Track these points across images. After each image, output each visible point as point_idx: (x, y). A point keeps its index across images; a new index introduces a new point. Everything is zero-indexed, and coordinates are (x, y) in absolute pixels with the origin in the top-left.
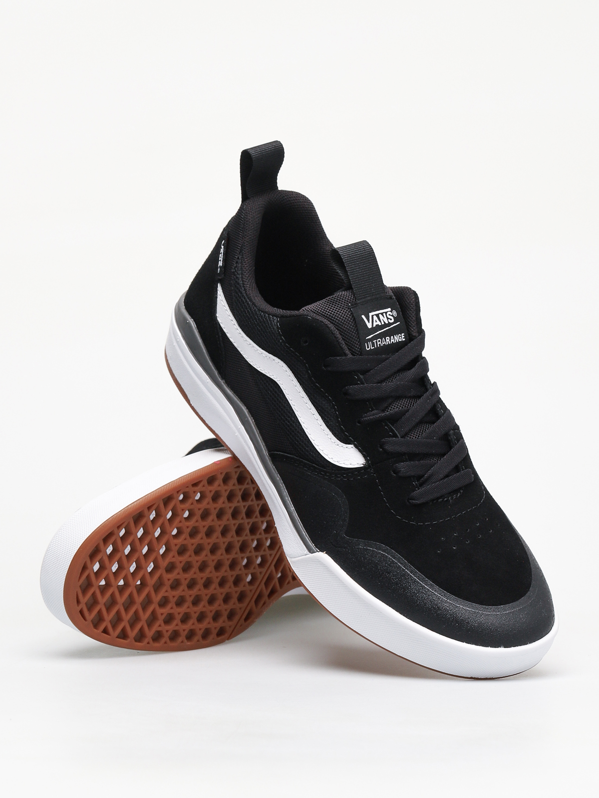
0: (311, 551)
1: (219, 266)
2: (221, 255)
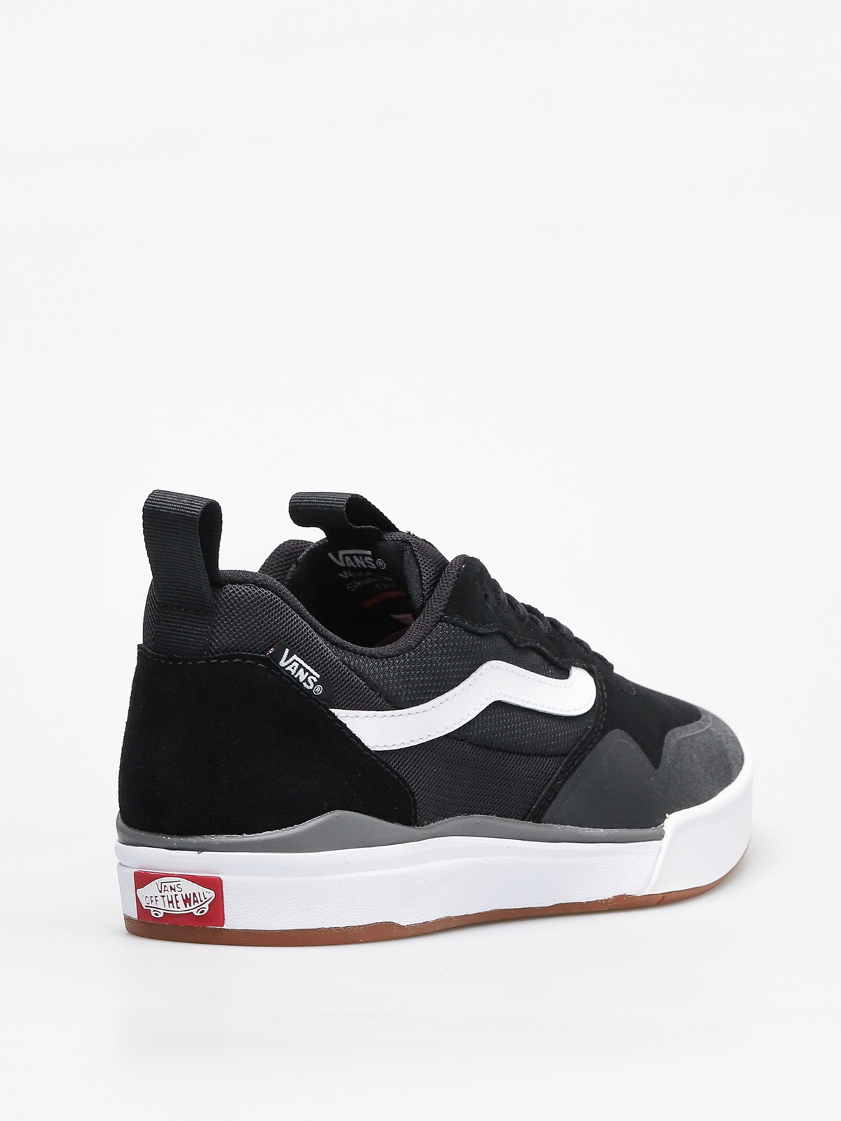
0: (660, 837)
1: (315, 684)
2: (302, 670)
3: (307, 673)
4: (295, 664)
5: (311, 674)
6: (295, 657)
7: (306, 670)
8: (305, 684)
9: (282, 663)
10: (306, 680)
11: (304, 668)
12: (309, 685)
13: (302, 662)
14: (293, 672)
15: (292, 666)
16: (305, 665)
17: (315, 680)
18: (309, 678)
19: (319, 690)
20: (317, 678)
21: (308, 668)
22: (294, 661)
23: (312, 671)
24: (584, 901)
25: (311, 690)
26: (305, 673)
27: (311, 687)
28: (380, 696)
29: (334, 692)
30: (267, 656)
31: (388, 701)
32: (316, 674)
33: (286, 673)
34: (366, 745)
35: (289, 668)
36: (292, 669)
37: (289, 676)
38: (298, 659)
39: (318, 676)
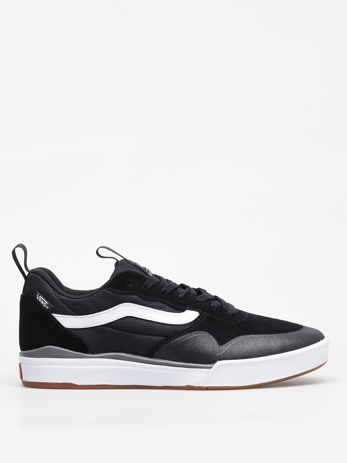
0: (210, 368)
1: (46, 305)
2: (42, 301)
3: (44, 302)
4: (40, 299)
5: (45, 302)
6: (40, 297)
7: (43, 301)
9: (38, 299)
10: (44, 304)
11: (43, 300)
13: (42, 298)
14: (40, 301)
16: (43, 299)
17: (46, 304)
18: (44, 303)
19: (47, 307)
21: (44, 300)
22: (40, 298)
23: (45, 301)
24: (175, 386)
25: (45, 307)
27: (45, 306)
28: (72, 311)
29: (53, 308)
30: (34, 296)
31: (76, 313)
32: (46, 302)
33: (38, 302)
34: (64, 326)
35: (39, 300)
36: (40, 300)
37: (39, 302)
38: (41, 297)
39: (47, 303)
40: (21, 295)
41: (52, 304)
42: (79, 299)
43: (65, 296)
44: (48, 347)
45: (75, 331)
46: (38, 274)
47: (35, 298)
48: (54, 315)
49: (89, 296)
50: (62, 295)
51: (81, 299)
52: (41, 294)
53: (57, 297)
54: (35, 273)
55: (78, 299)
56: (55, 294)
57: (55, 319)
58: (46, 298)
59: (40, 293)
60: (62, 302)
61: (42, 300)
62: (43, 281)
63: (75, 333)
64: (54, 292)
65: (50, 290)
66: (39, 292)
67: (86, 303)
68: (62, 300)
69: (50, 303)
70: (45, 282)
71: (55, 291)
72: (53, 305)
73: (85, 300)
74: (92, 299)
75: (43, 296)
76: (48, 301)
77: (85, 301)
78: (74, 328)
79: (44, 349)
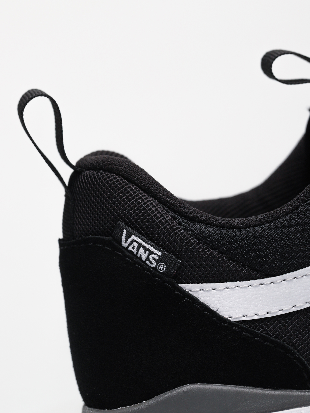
1: (157, 262)
2: (142, 250)
3: (147, 252)
4: (134, 244)
5: (152, 253)
6: (133, 237)
7: (146, 249)
8: (147, 262)
9: (125, 245)
10: (148, 258)
11: (144, 247)
12: (151, 263)
13: (140, 241)
14: (135, 251)
15: (132, 246)
16: (144, 244)
17: (157, 258)
18: (150, 257)
19: (162, 267)
20: (158, 256)
21: (148, 246)
22: (133, 241)
23: (152, 249)
25: (155, 268)
26: (145, 253)
27: (154, 265)
28: (243, 266)
29: (180, 268)
30: (110, 238)
31: (255, 270)
32: (156, 251)
33: (129, 254)
34: (226, 317)
35: (130, 248)
36: (133, 248)
37: (131, 256)
38: (136, 239)
39: (160, 254)
40: (60, 240)
41: (175, 255)
42: (259, 225)
43: (212, 224)
44: (185, 388)
45: (262, 327)
46: (111, 171)
47: (116, 244)
48: (186, 287)
49: (287, 214)
50: (200, 222)
51: (264, 224)
52: (132, 229)
53: (187, 230)
54: (101, 168)
55: (254, 226)
56: (180, 223)
57: (195, 300)
58: (151, 240)
59: (129, 226)
60: (205, 244)
61: (140, 246)
62: (132, 190)
63: (264, 334)
64: (174, 218)
65: (159, 212)
66: (127, 224)
67: (284, 237)
68: (205, 237)
69: (167, 251)
70: (139, 192)
71: (175, 212)
72: (178, 258)
73: (279, 228)
74: (300, 221)
75: (140, 233)
76: (161, 246)
77: (278, 231)
78: (256, 317)
79: (173, 397)
